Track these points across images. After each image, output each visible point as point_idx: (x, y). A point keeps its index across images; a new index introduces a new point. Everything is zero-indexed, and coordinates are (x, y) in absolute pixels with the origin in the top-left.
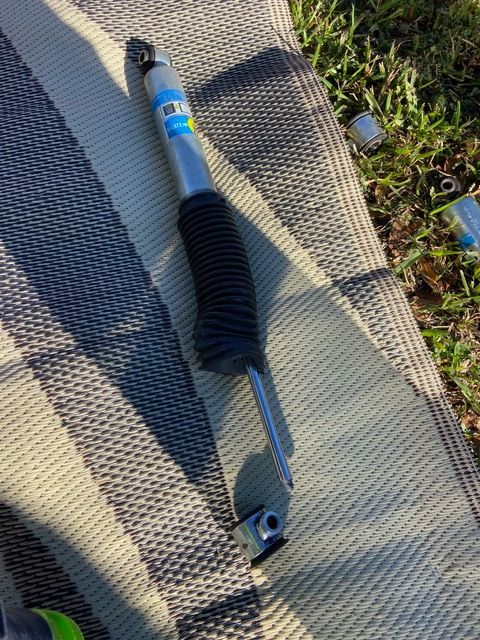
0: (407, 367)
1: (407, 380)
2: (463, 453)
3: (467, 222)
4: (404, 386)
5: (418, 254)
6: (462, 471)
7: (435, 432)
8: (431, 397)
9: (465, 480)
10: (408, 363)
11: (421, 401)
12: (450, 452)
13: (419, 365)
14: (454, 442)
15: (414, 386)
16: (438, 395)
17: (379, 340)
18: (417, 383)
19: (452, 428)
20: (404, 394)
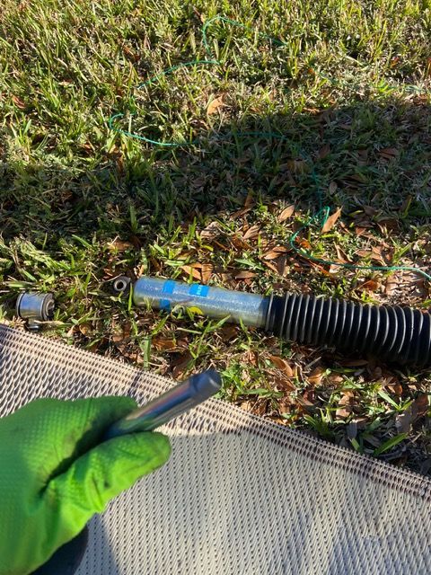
0: (215, 424)
1: (224, 432)
2: (300, 439)
3: (153, 292)
4: (227, 438)
5: (147, 342)
6: (312, 452)
7: (273, 445)
8: (247, 426)
9: (319, 456)
10: (213, 420)
11: (245, 435)
12: (294, 448)
13: (220, 414)
14: (289, 438)
15: (232, 431)
16: (250, 420)
17: (181, 426)
18: (232, 427)
19: (278, 431)
20: (232, 443)
